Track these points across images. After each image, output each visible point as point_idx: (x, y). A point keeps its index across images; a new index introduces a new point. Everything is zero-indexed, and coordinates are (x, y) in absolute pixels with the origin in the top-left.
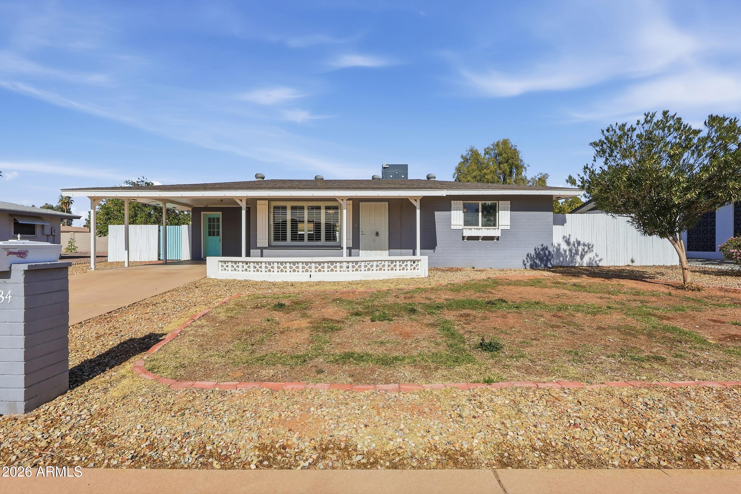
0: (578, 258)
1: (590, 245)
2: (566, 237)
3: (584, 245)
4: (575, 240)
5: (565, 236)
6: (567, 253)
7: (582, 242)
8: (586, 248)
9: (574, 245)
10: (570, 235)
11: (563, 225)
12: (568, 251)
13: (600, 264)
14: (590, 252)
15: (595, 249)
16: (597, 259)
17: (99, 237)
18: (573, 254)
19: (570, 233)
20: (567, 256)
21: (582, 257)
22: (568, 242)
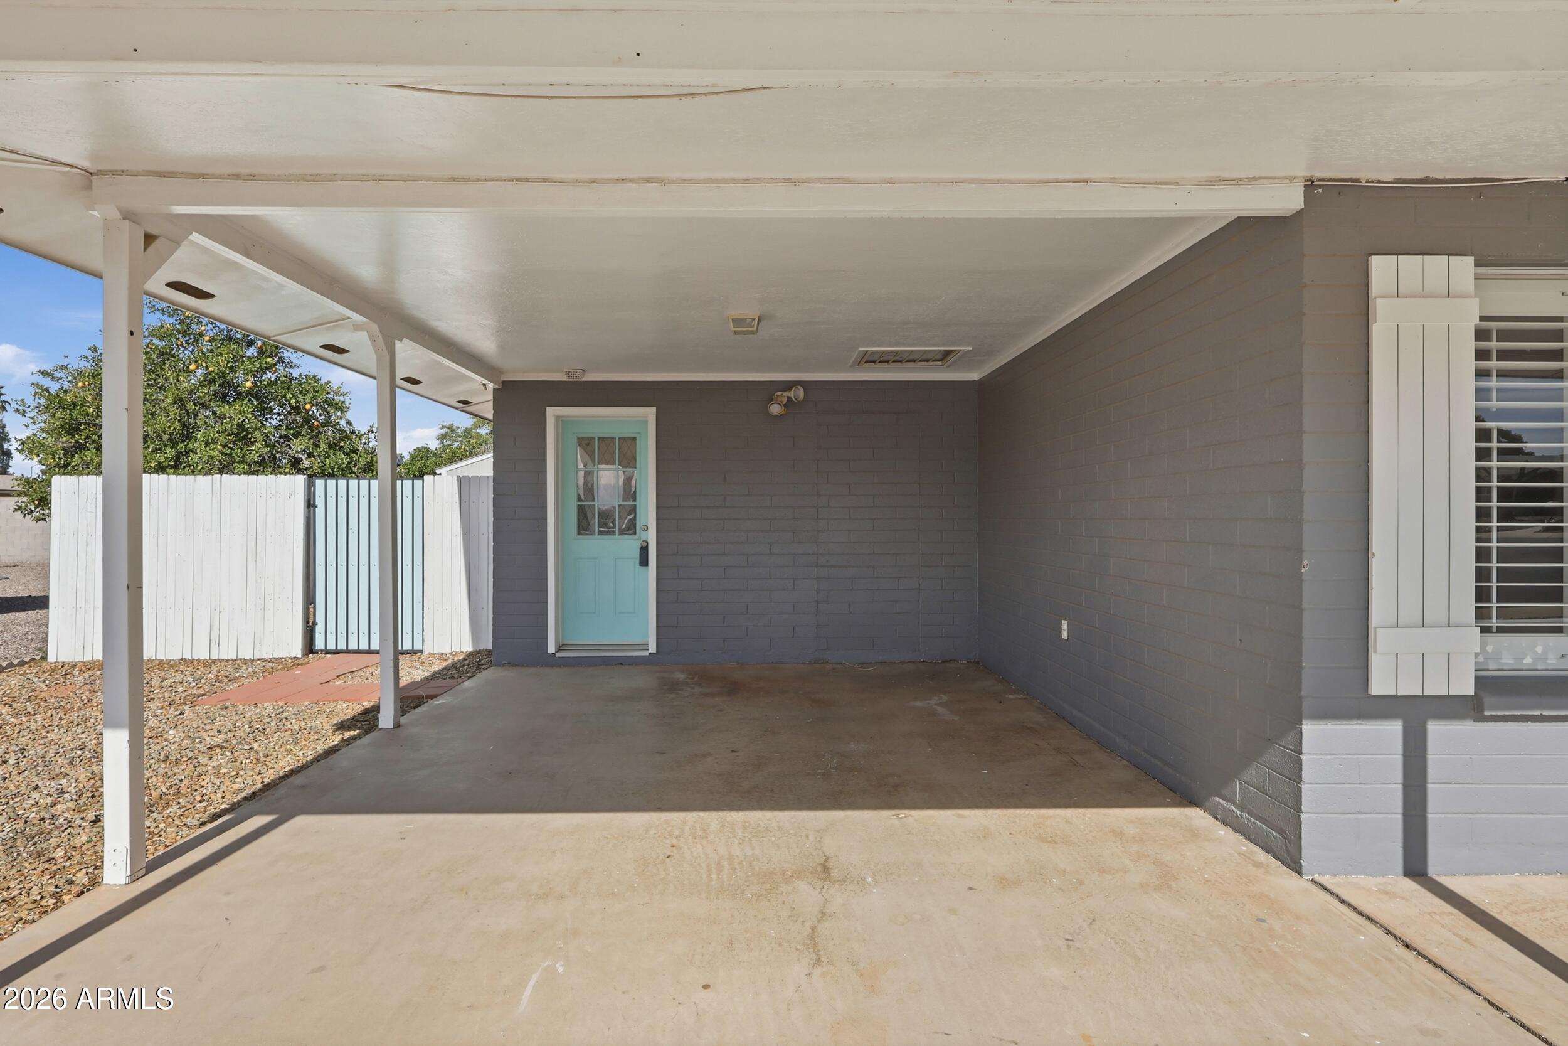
17: (38, 519)
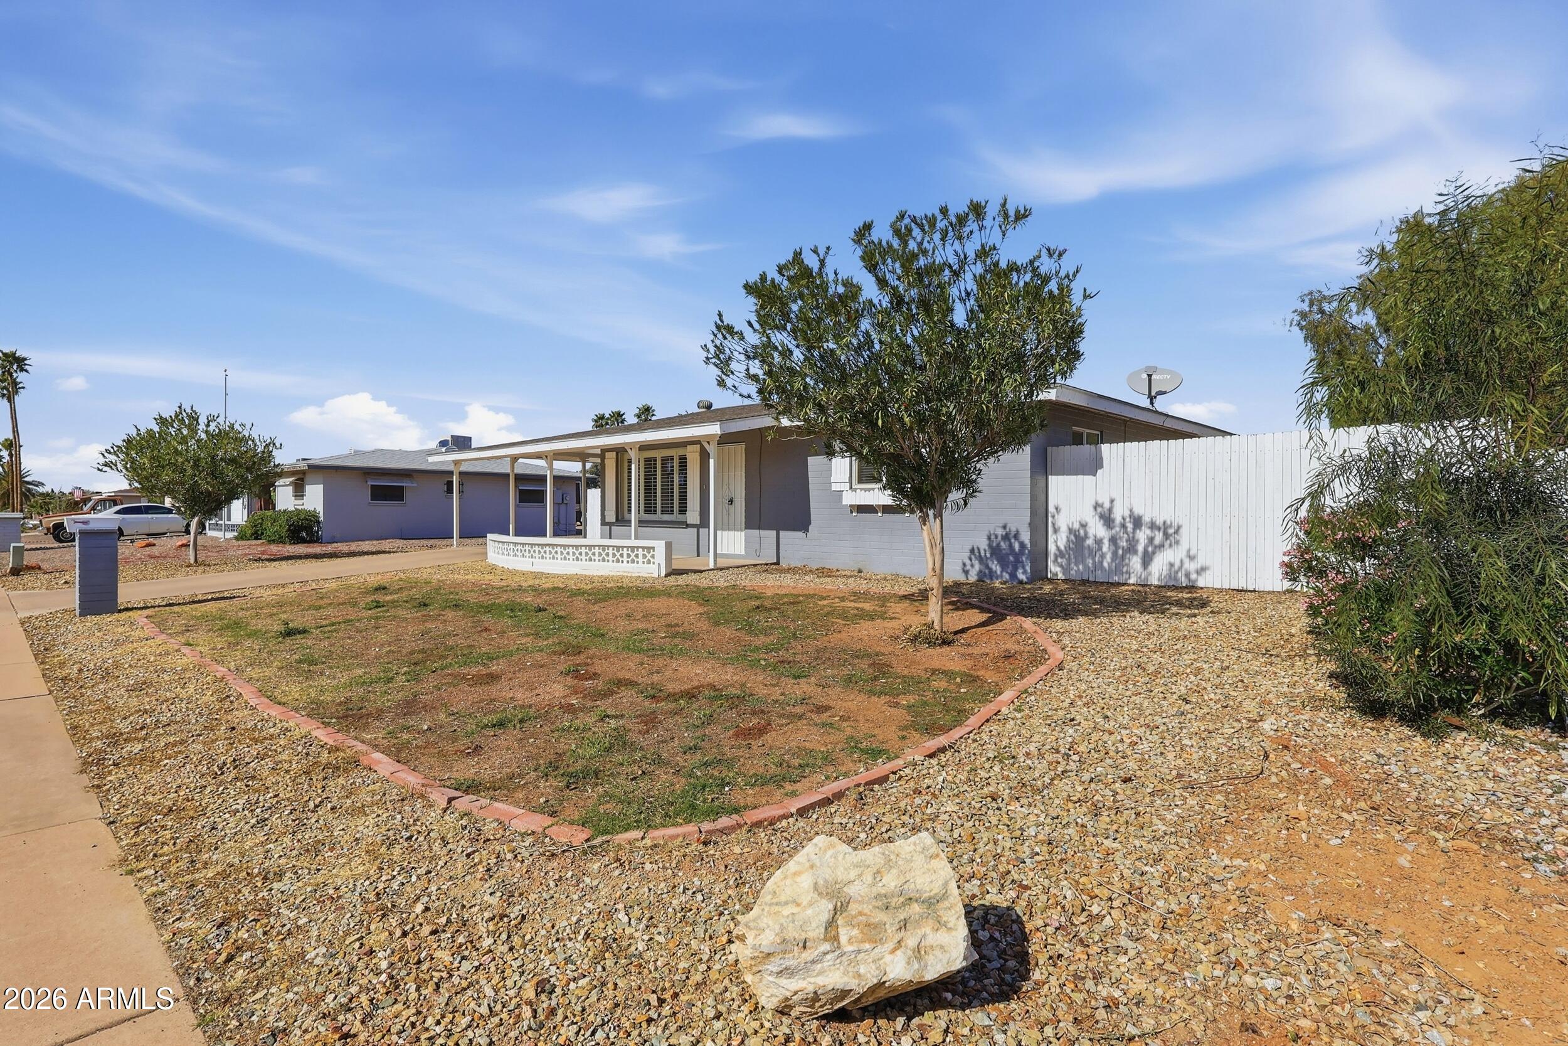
0: (1135, 562)
1: (1171, 526)
2: (1102, 506)
3: (1153, 526)
4: (1127, 513)
5: (1100, 502)
6: (1105, 548)
7: (1147, 519)
8: (1159, 538)
9: (1123, 526)
10: (1112, 501)
11: (1095, 475)
12: (1106, 542)
13: (1200, 584)
14: (1171, 545)
15: (1184, 536)
16: (1191, 566)
18: (1120, 552)
19: (1114, 496)
20: (1103, 556)
21: (1147, 560)
22: (1107, 520)
